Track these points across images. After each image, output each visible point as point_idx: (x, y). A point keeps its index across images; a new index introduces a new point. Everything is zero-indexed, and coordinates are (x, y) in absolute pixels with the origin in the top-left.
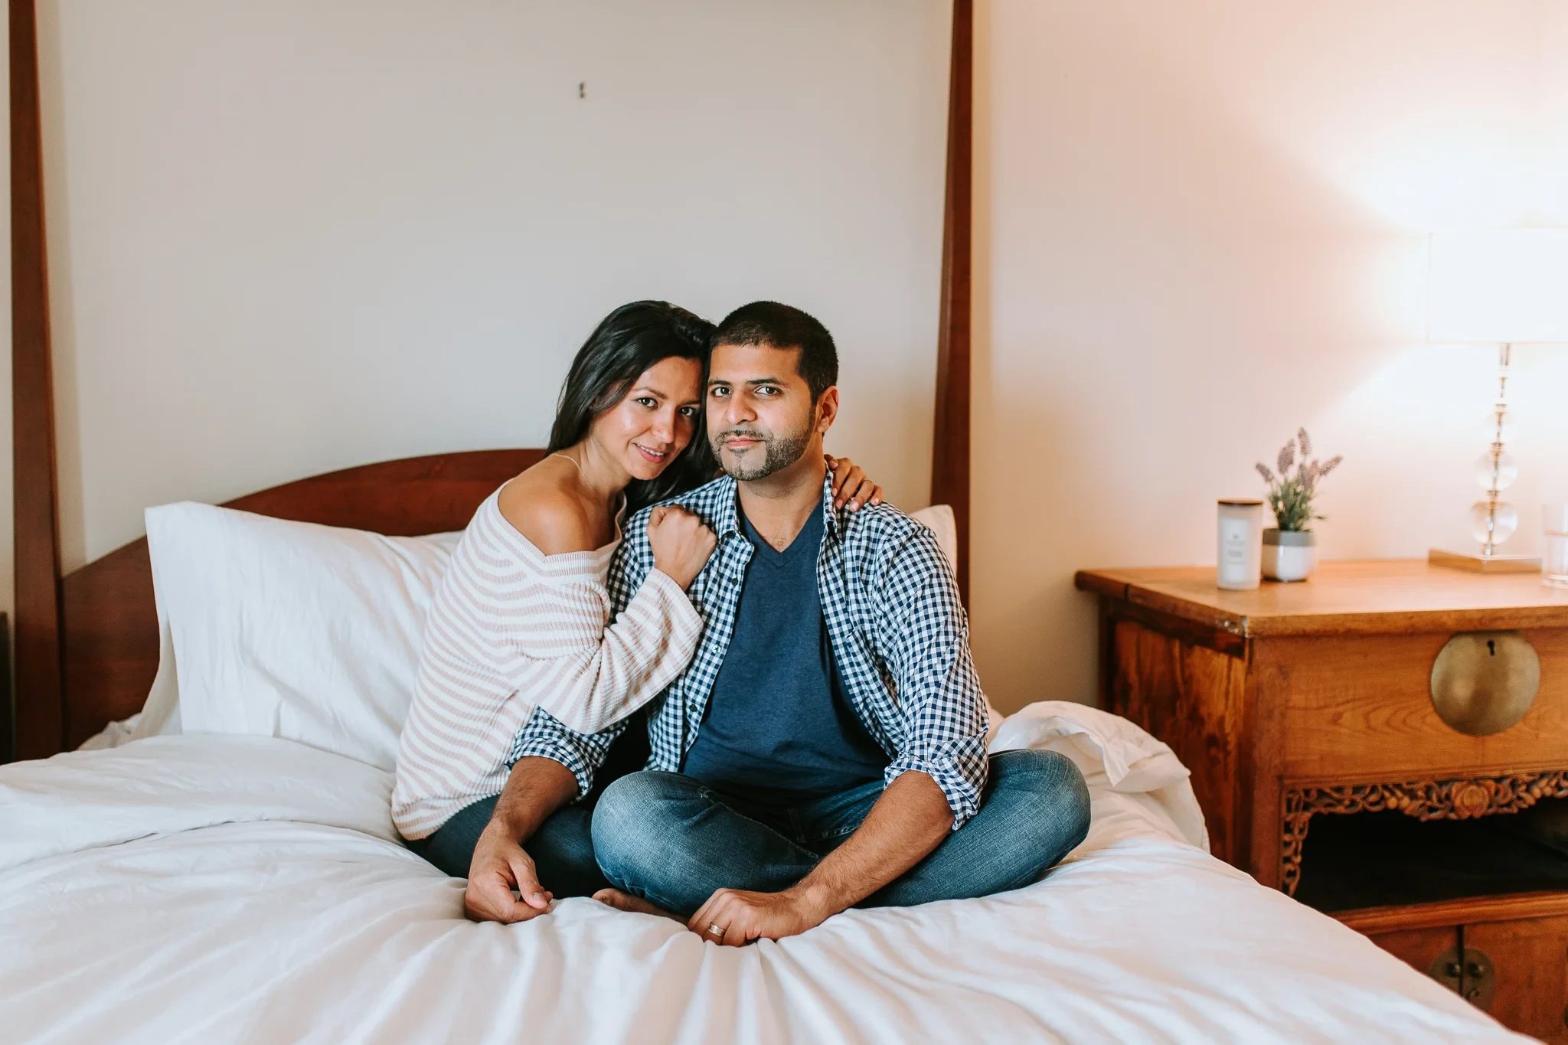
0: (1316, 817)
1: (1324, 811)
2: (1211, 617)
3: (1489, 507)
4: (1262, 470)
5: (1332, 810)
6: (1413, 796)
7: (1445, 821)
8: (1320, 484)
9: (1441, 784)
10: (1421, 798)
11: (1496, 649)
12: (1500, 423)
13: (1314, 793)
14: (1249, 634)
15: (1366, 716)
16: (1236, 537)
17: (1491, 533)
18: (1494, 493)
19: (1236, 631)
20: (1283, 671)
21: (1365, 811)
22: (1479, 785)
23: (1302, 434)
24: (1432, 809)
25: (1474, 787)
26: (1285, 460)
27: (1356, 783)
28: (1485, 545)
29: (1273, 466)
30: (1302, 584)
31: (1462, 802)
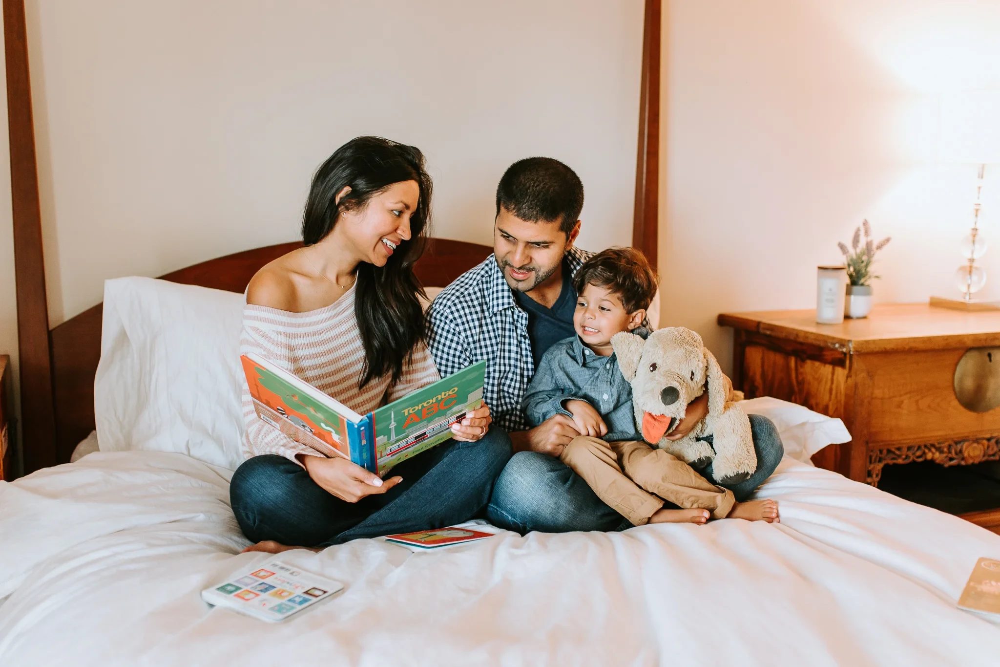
0: (886, 467)
1: (891, 462)
2: (826, 342)
3: (968, 269)
4: (842, 247)
5: (895, 461)
6: (941, 452)
7: (958, 467)
8: (878, 255)
9: (957, 443)
10: (946, 452)
11: (992, 358)
12: (976, 216)
13: (885, 452)
14: (854, 352)
15: (917, 402)
16: (830, 290)
17: (969, 286)
18: (972, 260)
19: (844, 350)
20: (871, 375)
21: (914, 461)
22: (978, 443)
23: (865, 223)
24: (951, 459)
25: (975, 445)
26: (856, 241)
27: (909, 445)
28: (965, 293)
29: (849, 245)
30: (865, 320)
31: (969, 455)
